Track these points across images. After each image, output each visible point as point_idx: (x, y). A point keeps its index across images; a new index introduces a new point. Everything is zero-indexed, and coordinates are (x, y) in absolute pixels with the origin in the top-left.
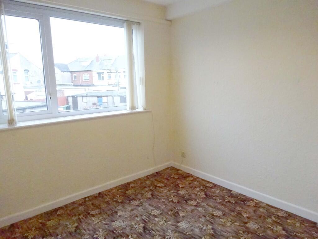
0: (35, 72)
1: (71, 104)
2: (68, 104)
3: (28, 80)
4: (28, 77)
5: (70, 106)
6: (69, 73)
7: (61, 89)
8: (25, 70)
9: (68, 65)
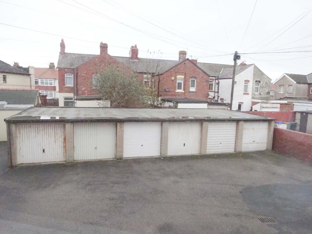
0: (266, 83)
1: (298, 121)
2: (294, 121)
3: (258, 91)
4: (258, 88)
5: (296, 123)
6: (306, 86)
7: (292, 102)
8: (256, 81)
9: (307, 76)
